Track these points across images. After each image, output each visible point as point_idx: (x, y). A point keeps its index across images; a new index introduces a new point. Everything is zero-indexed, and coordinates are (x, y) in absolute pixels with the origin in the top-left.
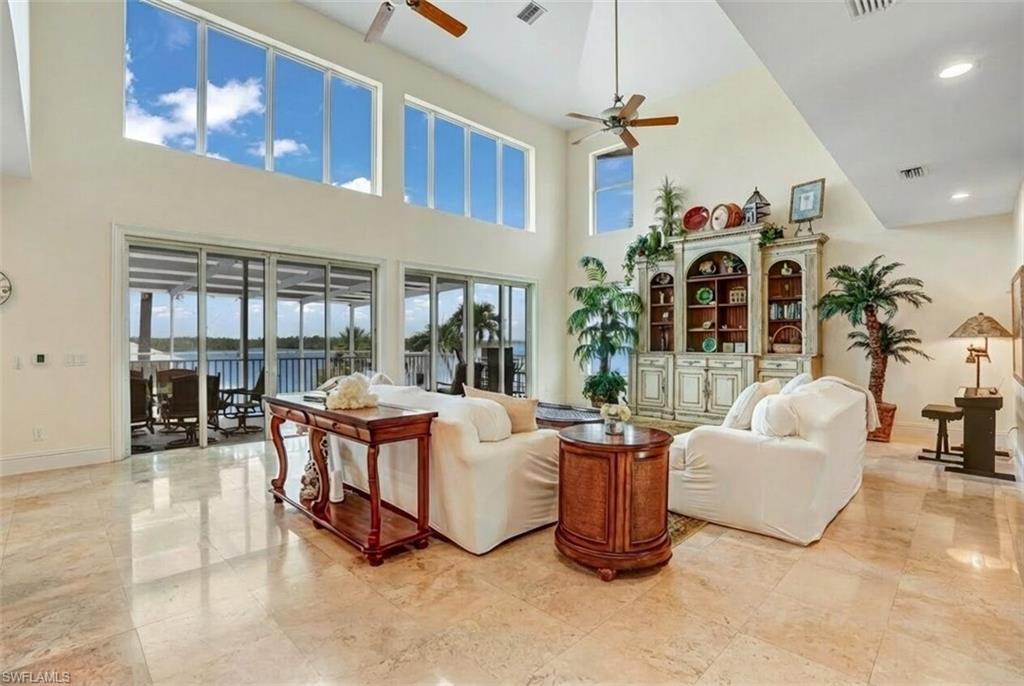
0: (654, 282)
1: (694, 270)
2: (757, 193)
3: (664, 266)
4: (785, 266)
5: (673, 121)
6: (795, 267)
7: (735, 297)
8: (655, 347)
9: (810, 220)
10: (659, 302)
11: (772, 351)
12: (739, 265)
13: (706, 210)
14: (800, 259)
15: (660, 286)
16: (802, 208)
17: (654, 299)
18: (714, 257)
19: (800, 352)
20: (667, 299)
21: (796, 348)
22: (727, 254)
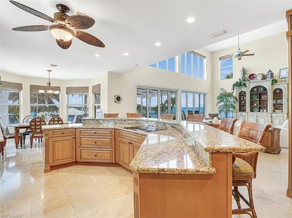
0: (240, 93)
1: (252, 90)
2: (270, 71)
3: (244, 89)
4: (278, 90)
5: (253, 55)
6: (281, 90)
7: (263, 97)
8: (240, 110)
9: (285, 78)
10: (241, 99)
11: (274, 112)
12: (265, 89)
13: (255, 75)
14: (282, 88)
15: (242, 95)
16: (283, 75)
17: (240, 98)
18: (258, 87)
19: (282, 112)
20: (243, 98)
21: (281, 111)
22: (262, 86)
